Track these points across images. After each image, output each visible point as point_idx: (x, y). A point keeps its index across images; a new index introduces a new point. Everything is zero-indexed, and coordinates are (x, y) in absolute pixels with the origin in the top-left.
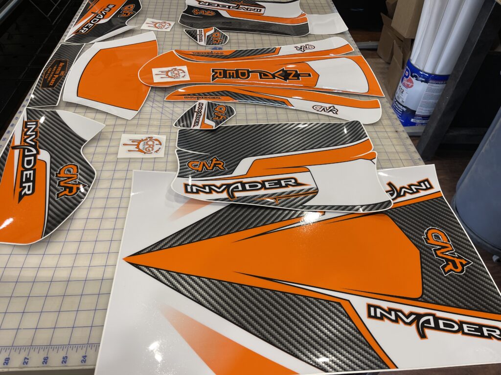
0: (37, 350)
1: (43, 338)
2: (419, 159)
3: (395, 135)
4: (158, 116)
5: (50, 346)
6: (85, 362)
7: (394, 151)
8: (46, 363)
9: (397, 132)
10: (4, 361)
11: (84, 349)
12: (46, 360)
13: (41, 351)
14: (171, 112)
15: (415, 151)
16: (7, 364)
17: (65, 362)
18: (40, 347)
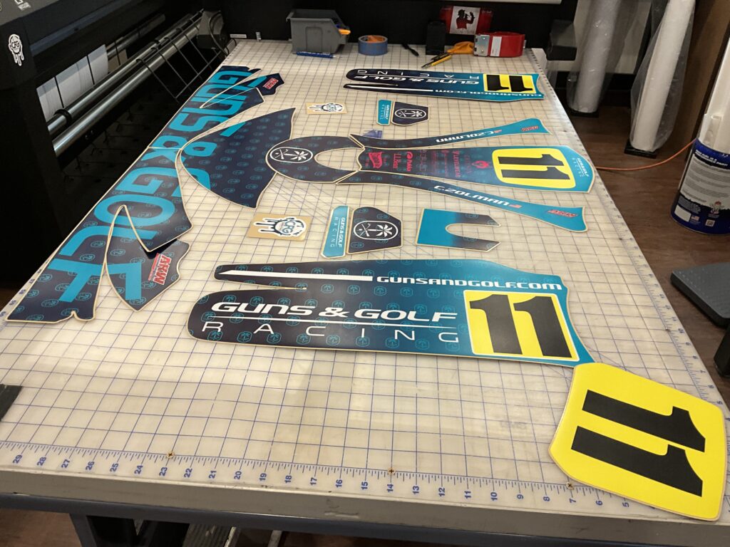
0: (82, 453)
1: (92, 440)
2: (650, 275)
3: (619, 243)
4: (285, 204)
5: (99, 450)
6: (139, 472)
7: (614, 262)
8: (90, 469)
9: (621, 239)
10: (38, 461)
11: (141, 458)
12: (90, 466)
13: (87, 454)
14: (302, 200)
15: (645, 266)
16: (42, 464)
17: (115, 470)
18: (85, 451)
